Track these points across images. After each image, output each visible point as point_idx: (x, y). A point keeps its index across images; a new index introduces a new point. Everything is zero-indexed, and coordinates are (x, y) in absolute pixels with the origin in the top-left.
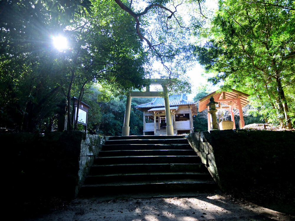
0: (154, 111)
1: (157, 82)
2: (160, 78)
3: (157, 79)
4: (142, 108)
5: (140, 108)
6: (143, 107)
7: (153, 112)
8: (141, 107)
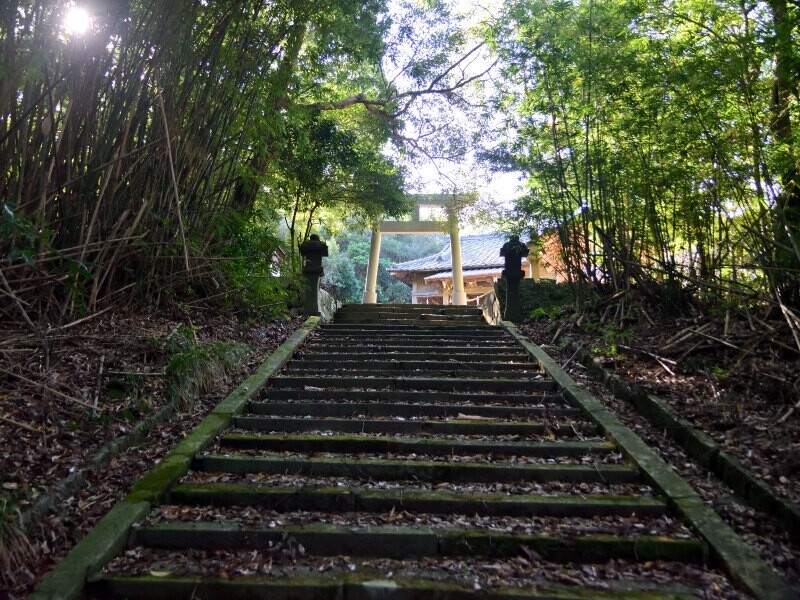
0: (444, 279)
1: (436, 200)
2: (439, 192)
3: (434, 196)
4: (408, 271)
5: (401, 271)
6: (411, 268)
7: (439, 282)
8: (405, 269)
